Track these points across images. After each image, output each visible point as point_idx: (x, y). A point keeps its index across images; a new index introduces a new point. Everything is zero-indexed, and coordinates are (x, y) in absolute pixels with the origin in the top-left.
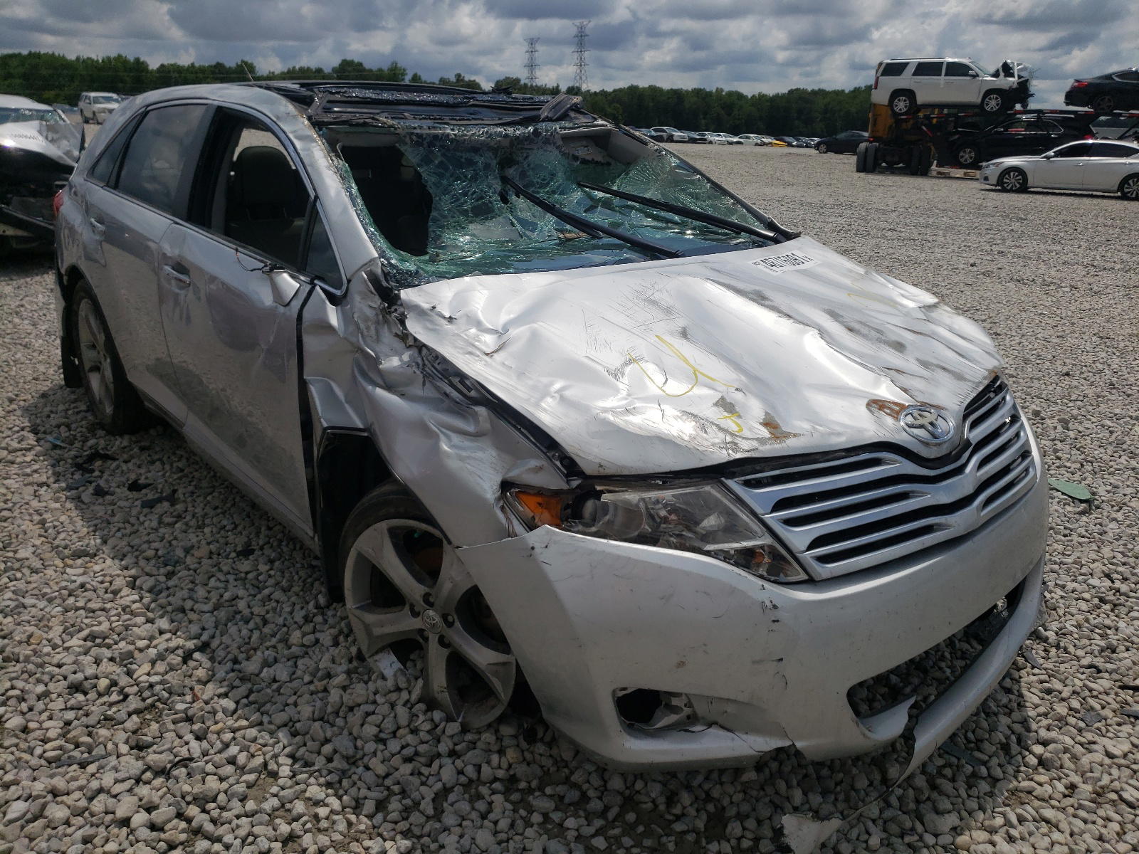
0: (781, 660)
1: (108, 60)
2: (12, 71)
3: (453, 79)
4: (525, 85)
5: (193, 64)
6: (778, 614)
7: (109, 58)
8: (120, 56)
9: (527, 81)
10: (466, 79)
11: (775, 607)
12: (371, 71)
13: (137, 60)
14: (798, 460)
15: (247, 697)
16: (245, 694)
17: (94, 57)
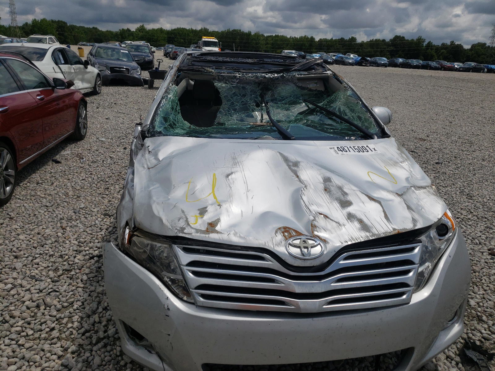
0: (169, 335)
1: (301, 38)
2: (268, 42)
3: (449, 43)
4: (489, 46)
5: (332, 38)
6: (169, 313)
7: (302, 37)
8: (305, 36)
9: (489, 45)
10: (456, 44)
11: (168, 309)
12: (408, 40)
13: (312, 37)
14: (214, 245)
15: (93, 278)
16: (93, 276)
17: (297, 36)
